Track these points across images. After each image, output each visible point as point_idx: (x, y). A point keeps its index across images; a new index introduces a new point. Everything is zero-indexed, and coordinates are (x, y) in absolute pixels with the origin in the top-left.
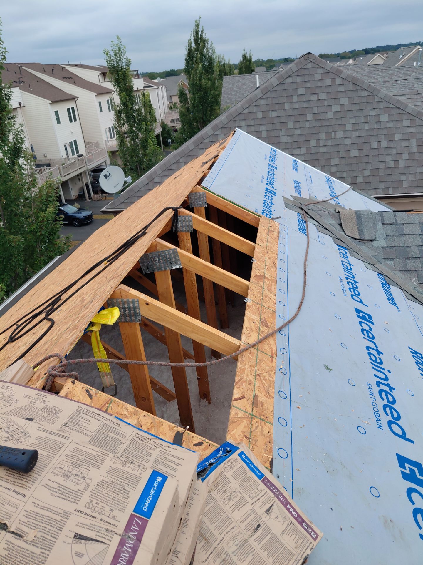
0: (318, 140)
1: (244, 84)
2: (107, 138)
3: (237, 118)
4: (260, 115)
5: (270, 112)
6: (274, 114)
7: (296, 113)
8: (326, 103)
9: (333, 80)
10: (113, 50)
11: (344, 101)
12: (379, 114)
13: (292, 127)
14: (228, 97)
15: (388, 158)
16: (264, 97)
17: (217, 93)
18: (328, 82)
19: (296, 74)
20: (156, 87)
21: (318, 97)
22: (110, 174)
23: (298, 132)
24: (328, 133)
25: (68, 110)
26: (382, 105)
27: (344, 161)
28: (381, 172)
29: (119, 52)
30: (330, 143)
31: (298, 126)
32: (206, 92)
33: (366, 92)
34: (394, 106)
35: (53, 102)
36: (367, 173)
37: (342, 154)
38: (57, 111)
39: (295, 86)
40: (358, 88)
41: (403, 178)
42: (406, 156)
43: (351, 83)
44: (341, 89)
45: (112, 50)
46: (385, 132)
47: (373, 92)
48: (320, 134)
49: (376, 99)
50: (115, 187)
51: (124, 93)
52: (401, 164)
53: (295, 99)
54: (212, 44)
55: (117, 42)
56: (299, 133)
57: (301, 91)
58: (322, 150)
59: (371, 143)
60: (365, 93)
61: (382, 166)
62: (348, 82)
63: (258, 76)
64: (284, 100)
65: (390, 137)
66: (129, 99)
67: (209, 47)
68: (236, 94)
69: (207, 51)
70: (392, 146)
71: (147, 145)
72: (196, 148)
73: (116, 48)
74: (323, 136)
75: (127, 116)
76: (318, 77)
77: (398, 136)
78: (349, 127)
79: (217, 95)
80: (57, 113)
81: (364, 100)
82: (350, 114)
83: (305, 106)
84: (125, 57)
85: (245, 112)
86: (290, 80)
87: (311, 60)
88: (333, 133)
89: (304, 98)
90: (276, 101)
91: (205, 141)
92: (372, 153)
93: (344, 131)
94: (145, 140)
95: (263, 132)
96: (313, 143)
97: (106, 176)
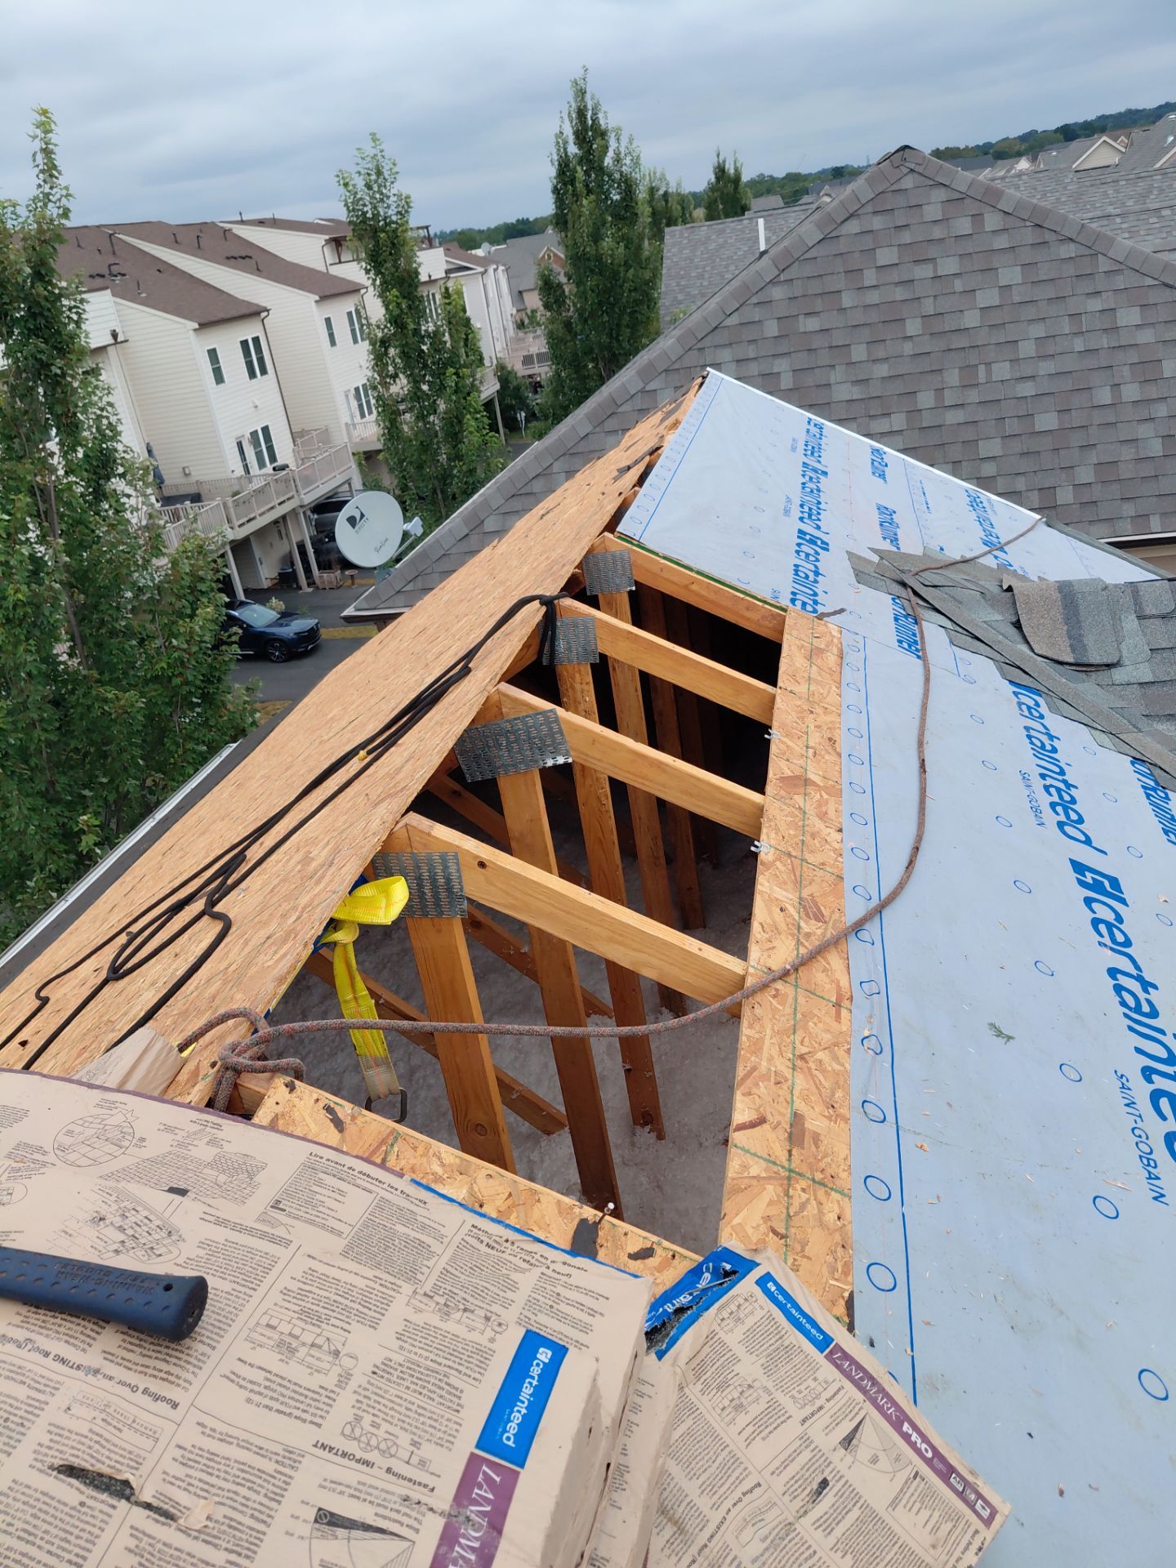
0: (939, 391)
1: (722, 246)
2: (352, 417)
3: (707, 342)
4: (772, 328)
5: (801, 318)
6: (812, 324)
7: (874, 316)
8: (958, 285)
9: (977, 218)
10: (363, 171)
11: (1010, 275)
12: (1113, 306)
13: (864, 358)
14: (678, 284)
15: (1144, 431)
16: (782, 278)
17: (647, 275)
18: (964, 226)
19: (869, 208)
20: (480, 269)
21: (935, 270)
22: (362, 516)
23: (882, 370)
24: (969, 369)
25: (244, 344)
26: (1120, 282)
27: (1017, 446)
28: (1126, 472)
29: (377, 177)
30: (973, 396)
31: (881, 354)
32: (615, 275)
33: (1072, 246)
34: (1156, 283)
35: (204, 326)
36: (1085, 475)
37: (1013, 426)
38: (214, 350)
39: (868, 242)
40: (1049, 236)
43: (1028, 224)
44: (1002, 242)
45: (359, 173)
46: (1132, 356)
47: (1093, 247)
48: (945, 374)
49: (1104, 265)
50: (377, 550)
51: (395, 292)
53: (870, 277)
54: (631, 141)
55: (372, 152)
56: (885, 374)
57: (886, 256)
58: (953, 417)
59: (1094, 392)
60: (1069, 250)
61: (1127, 453)
62: (1020, 223)
63: (761, 221)
64: (838, 282)
65: (1147, 370)
66: (410, 307)
67: (622, 150)
68: (701, 276)
69: (618, 160)
70: (1155, 396)
71: (461, 431)
72: (598, 429)
73: (370, 166)
74: (953, 377)
75: (404, 355)
76: (933, 212)
77: (1170, 368)
78: (1027, 349)
79: (647, 283)
80: (213, 354)
81: (1069, 270)
82: (1030, 312)
83: (899, 298)
84: (394, 191)
85: (729, 322)
86: (853, 227)
87: (912, 166)
88: (982, 368)
89: (895, 276)
90: (815, 287)
91: (620, 410)
92: (1098, 417)
93: (1015, 361)
94: (457, 417)
95: (783, 376)
96: (926, 400)
97: (352, 521)
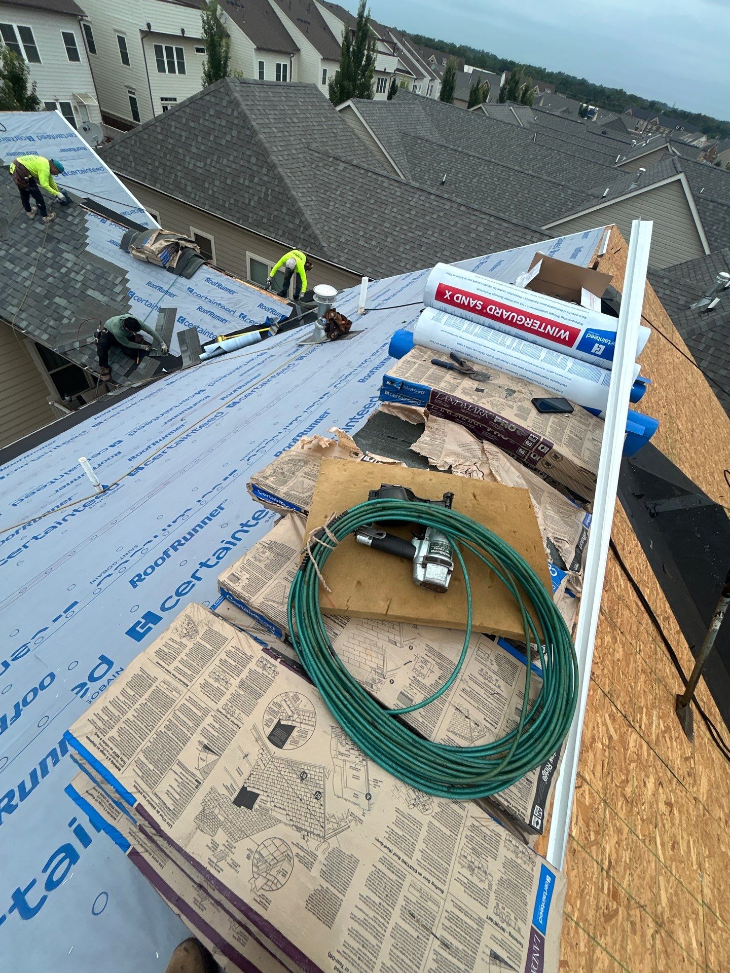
6: (192, 124)
7: (205, 129)
8: (224, 130)
11: (235, 133)
12: (251, 155)
15: (246, 195)
18: (229, 111)
21: (220, 122)
23: (203, 147)
24: (219, 157)
25: (278, 66)
26: (255, 148)
30: (218, 166)
31: (204, 142)
33: (249, 131)
34: (262, 153)
36: (232, 201)
40: (245, 125)
41: (250, 215)
42: (256, 198)
44: (236, 121)
46: (250, 172)
47: (253, 134)
49: (253, 141)
52: (252, 203)
57: (212, 112)
58: (213, 170)
59: (240, 178)
60: (248, 133)
61: (241, 199)
64: (200, 115)
65: (252, 177)
70: (251, 186)
74: (215, 158)
77: (256, 180)
78: (231, 158)
80: (261, 64)
81: (246, 138)
82: (235, 147)
83: (211, 126)
86: (207, 98)
88: (222, 158)
89: (213, 119)
92: (239, 186)
93: (228, 160)
96: (209, 161)
